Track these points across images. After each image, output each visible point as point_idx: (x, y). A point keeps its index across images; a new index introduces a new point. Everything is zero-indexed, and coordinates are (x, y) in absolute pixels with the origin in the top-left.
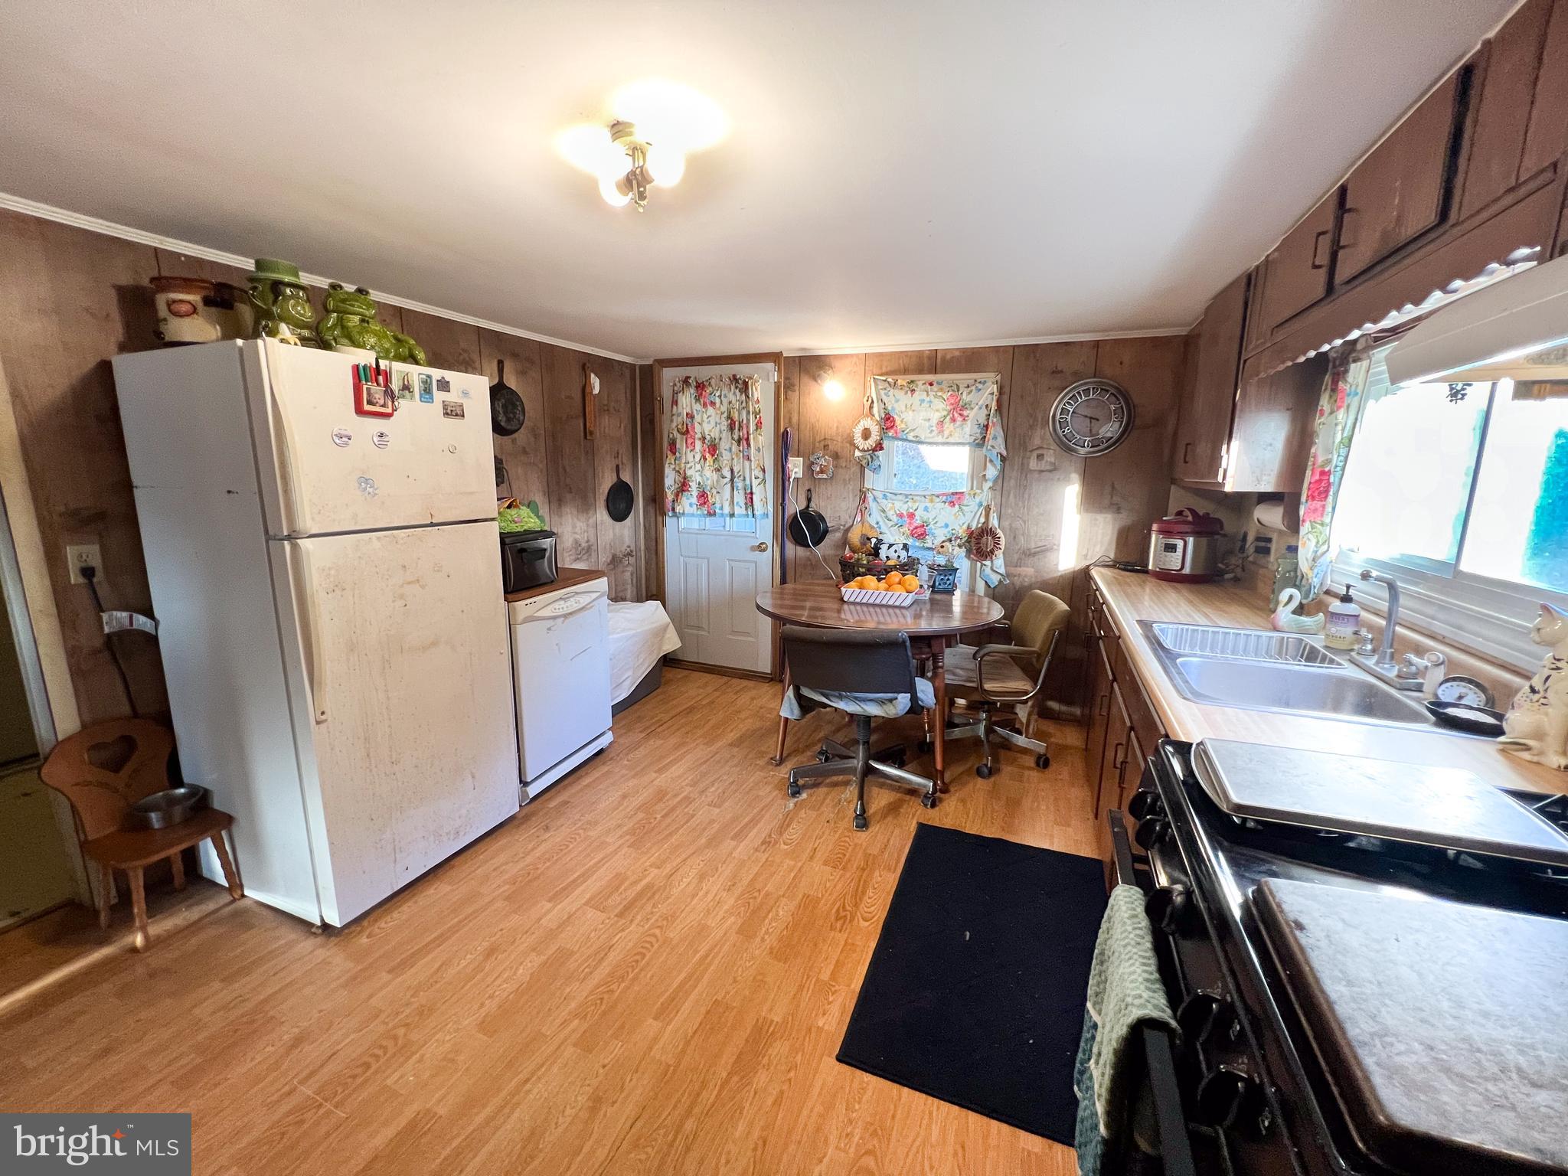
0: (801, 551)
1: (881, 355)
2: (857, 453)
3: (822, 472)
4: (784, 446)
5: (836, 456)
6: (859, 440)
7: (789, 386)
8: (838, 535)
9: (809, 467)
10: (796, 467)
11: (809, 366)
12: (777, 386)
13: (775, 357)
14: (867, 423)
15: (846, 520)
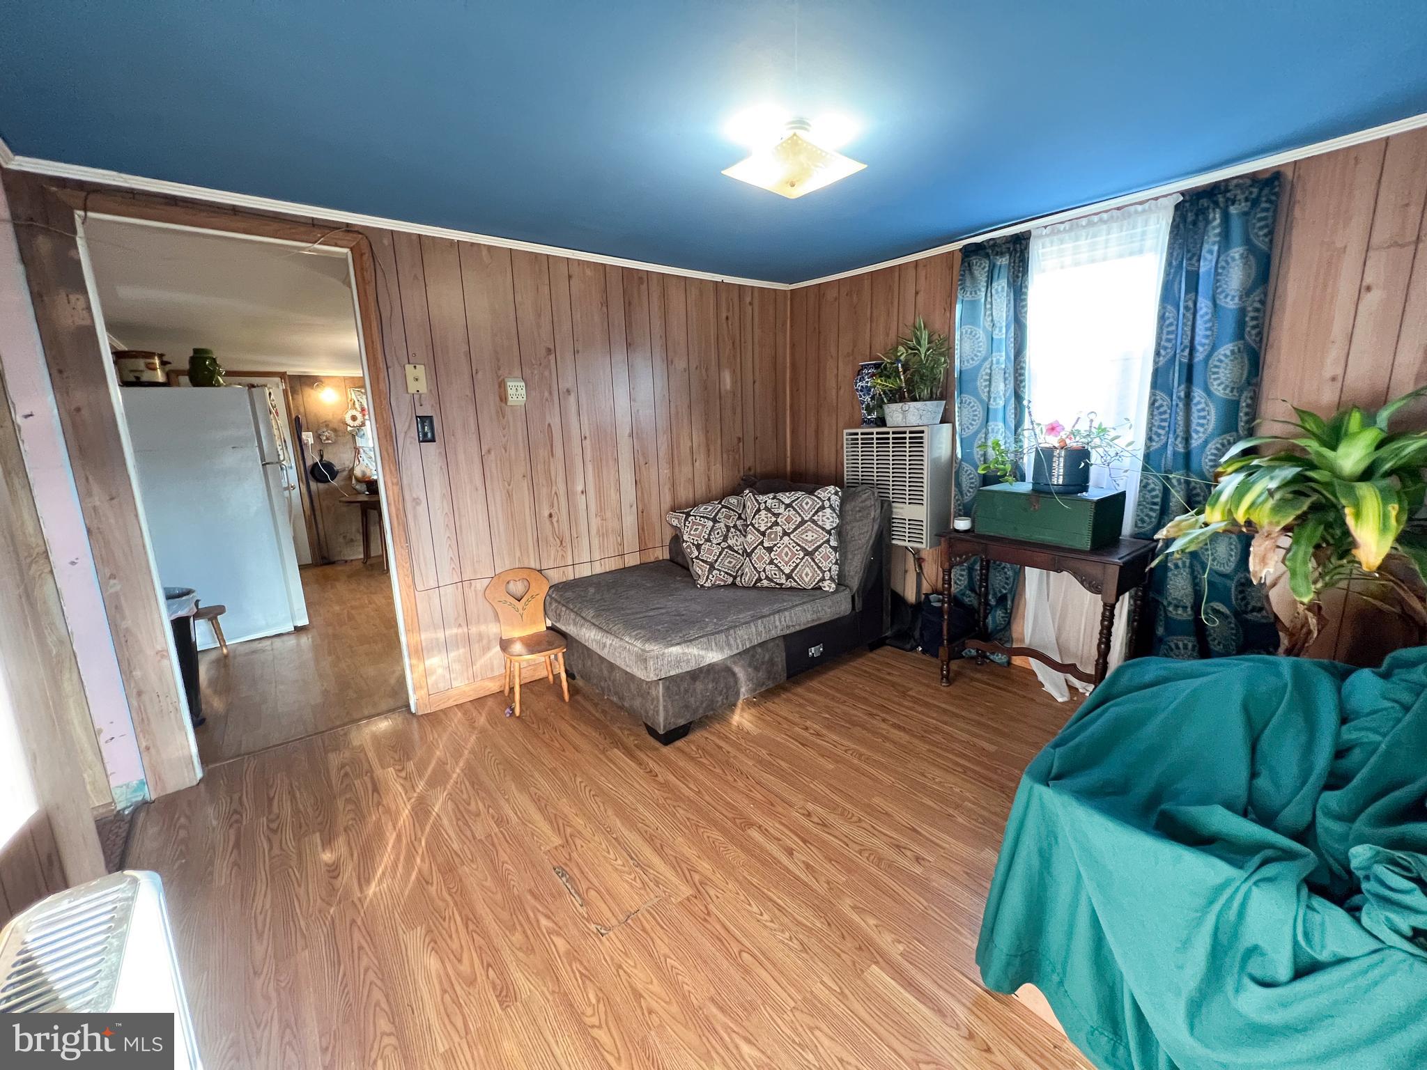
0: (321, 486)
1: (353, 378)
2: (349, 429)
3: (327, 439)
4: (297, 426)
5: (335, 430)
6: (349, 422)
7: (294, 392)
8: (345, 473)
9: (318, 437)
10: (308, 437)
11: (308, 381)
12: (285, 392)
13: (282, 375)
14: (354, 412)
15: (348, 464)
